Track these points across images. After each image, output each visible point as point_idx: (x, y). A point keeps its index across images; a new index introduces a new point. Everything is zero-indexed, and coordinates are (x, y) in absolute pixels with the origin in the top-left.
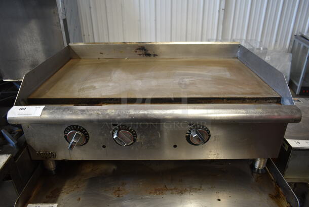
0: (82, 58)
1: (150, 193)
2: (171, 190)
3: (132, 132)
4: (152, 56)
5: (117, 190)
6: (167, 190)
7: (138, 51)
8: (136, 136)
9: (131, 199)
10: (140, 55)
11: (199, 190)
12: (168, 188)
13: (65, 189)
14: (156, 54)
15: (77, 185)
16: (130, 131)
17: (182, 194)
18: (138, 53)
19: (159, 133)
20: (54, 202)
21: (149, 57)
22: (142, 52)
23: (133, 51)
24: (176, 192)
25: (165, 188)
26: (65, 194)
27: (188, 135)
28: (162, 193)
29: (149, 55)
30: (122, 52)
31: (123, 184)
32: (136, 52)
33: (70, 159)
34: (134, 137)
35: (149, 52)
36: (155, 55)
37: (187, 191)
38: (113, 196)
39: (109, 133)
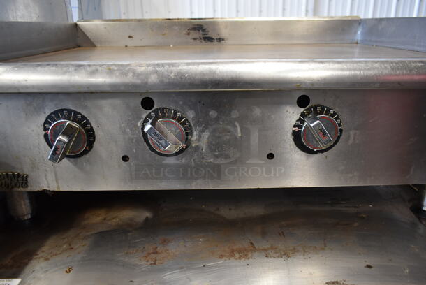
0: (98, 45)
1: (221, 256)
2: (265, 250)
3: (183, 124)
4: (216, 42)
5: (151, 251)
6: (255, 249)
7: (192, 32)
8: (191, 134)
9: (181, 268)
10: (195, 39)
11: (323, 249)
12: (256, 246)
13: (43, 252)
14: (222, 37)
15: (70, 245)
16: (179, 121)
17: (288, 257)
18: (190, 36)
19: (237, 124)
20: (14, 276)
21: (209, 43)
22: (199, 34)
23: (184, 32)
24: (276, 253)
25: (252, 248)
26: (42, 259)
27: (296, 129)
28: (246, 257)
29: (210, 39)
30: (164, 34)
31: (165, 242)
32: (188, 34)
33: (56, 190)
34: (187, 134)
35: (210, 34)
36: (220, 40)
37: (298, 251)
38: (143, 263)
39: (136, 126)
